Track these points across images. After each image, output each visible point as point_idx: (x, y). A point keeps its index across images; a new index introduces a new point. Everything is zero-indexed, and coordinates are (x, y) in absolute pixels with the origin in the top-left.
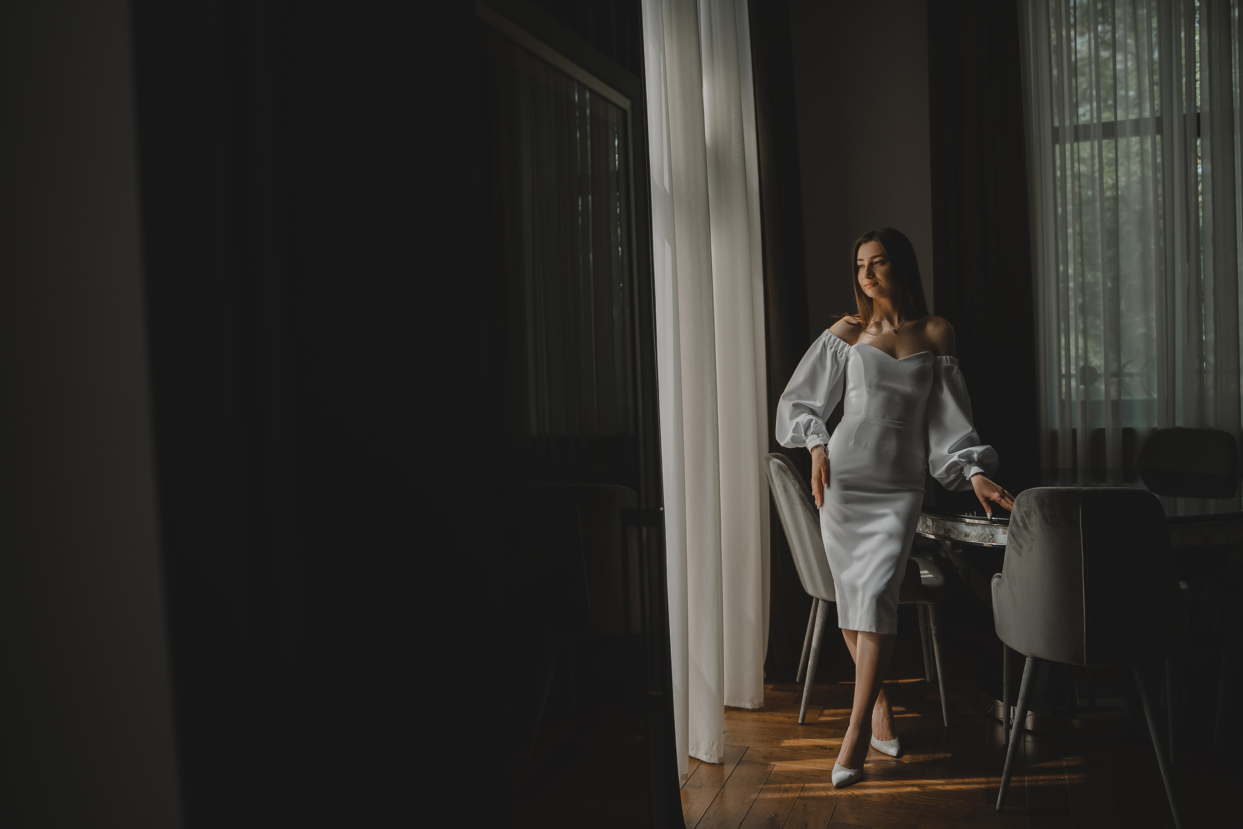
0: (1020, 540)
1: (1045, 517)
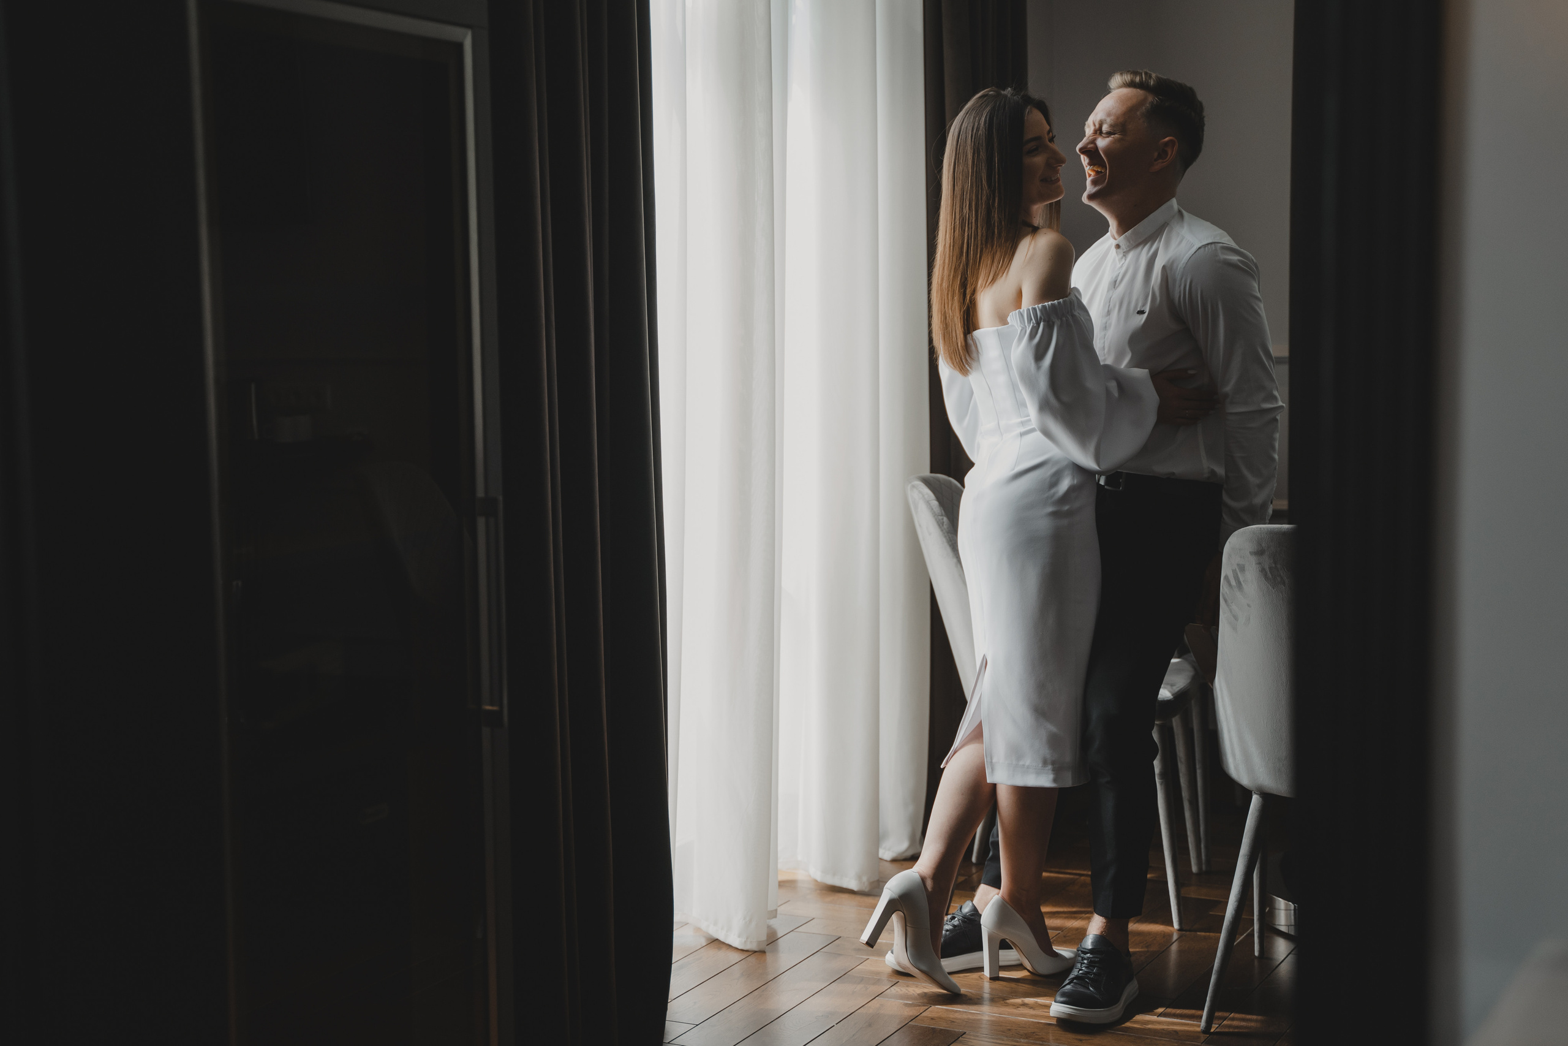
0: (1234, 607)
1: (1263, 570)
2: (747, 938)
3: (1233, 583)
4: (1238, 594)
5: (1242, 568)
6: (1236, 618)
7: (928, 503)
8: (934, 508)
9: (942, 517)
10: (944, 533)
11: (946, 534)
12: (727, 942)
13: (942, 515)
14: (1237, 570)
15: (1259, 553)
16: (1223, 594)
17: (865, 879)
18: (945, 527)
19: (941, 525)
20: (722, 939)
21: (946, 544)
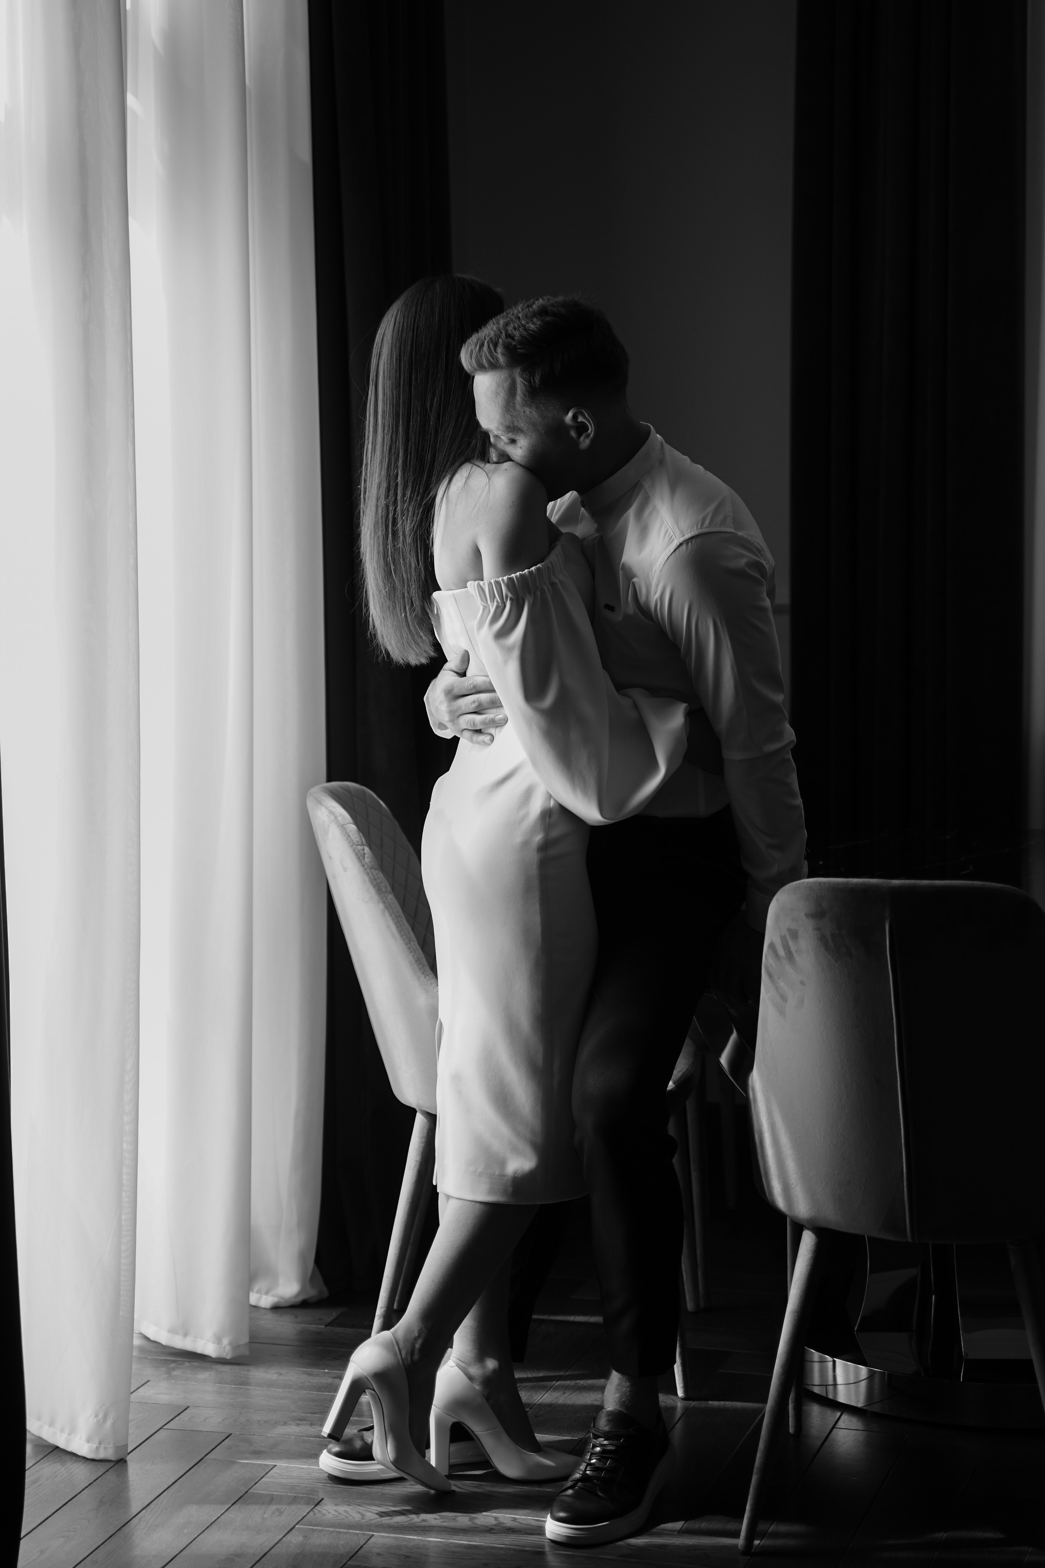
0: (782, 984)
1: (822, 939)
2: (100, 1443)
3: (782, 952)
4: (788, 968)
5: (794, 935)
6: (784, 998)
7: (342, 827)
8: (351, 834)
9: (362, 847)
10: (366, 869)
11: (368, 870)
12: (70, 1449)
13: (362, 845)
14: (788, 936)
15: (818, 915)
16: (767, 968)
17: (226, 1341)
18: (367, 860)
19: (361, 858)
20: (62, 1445)
21: (369, 884)
